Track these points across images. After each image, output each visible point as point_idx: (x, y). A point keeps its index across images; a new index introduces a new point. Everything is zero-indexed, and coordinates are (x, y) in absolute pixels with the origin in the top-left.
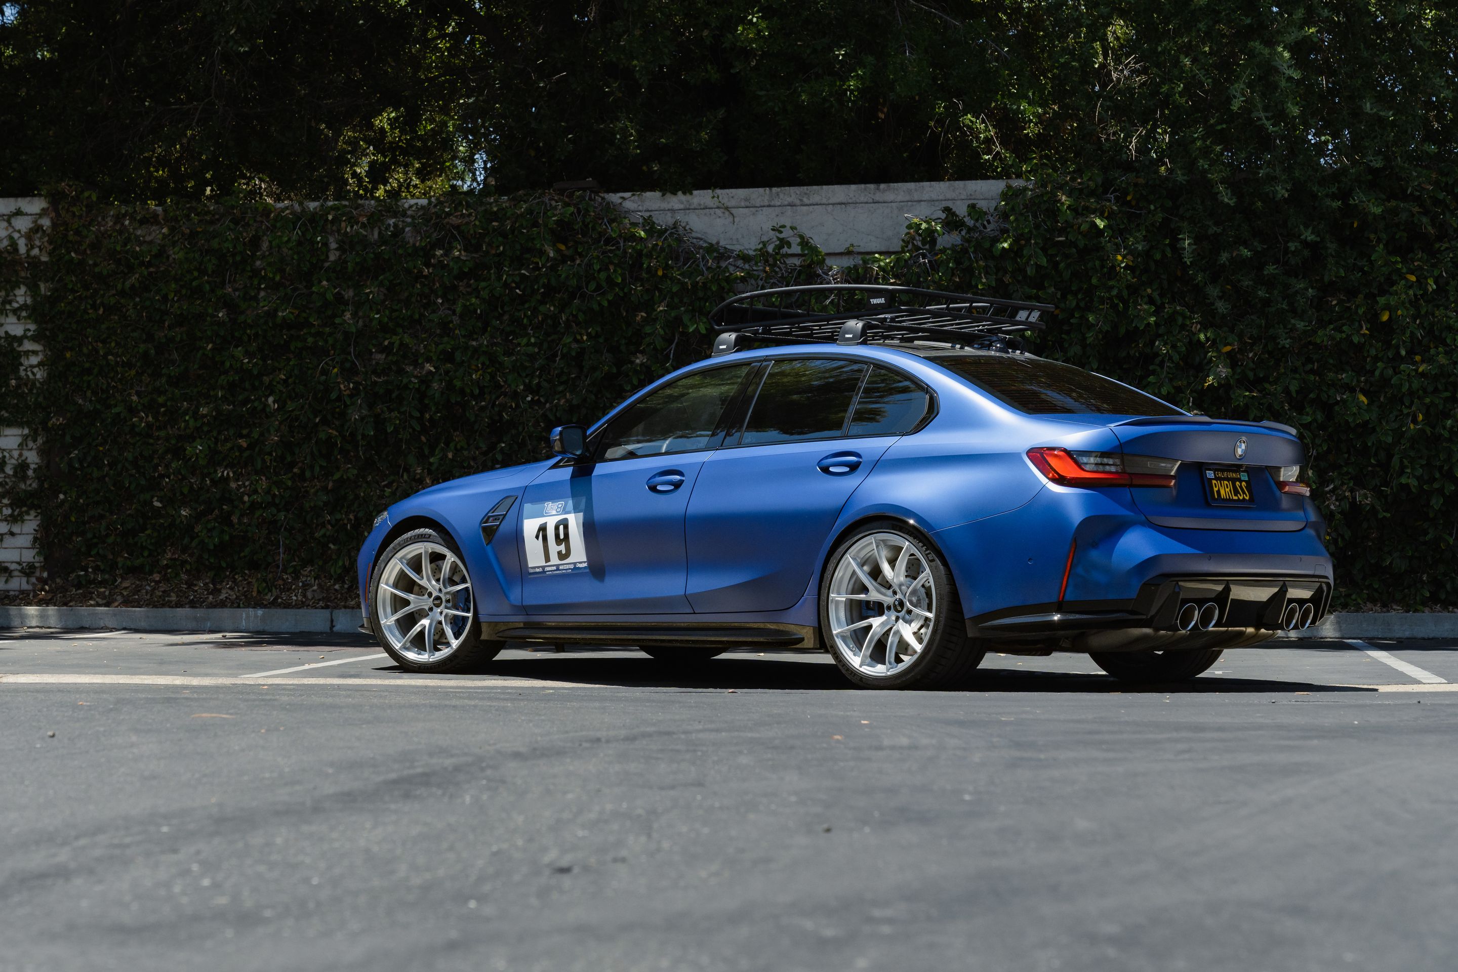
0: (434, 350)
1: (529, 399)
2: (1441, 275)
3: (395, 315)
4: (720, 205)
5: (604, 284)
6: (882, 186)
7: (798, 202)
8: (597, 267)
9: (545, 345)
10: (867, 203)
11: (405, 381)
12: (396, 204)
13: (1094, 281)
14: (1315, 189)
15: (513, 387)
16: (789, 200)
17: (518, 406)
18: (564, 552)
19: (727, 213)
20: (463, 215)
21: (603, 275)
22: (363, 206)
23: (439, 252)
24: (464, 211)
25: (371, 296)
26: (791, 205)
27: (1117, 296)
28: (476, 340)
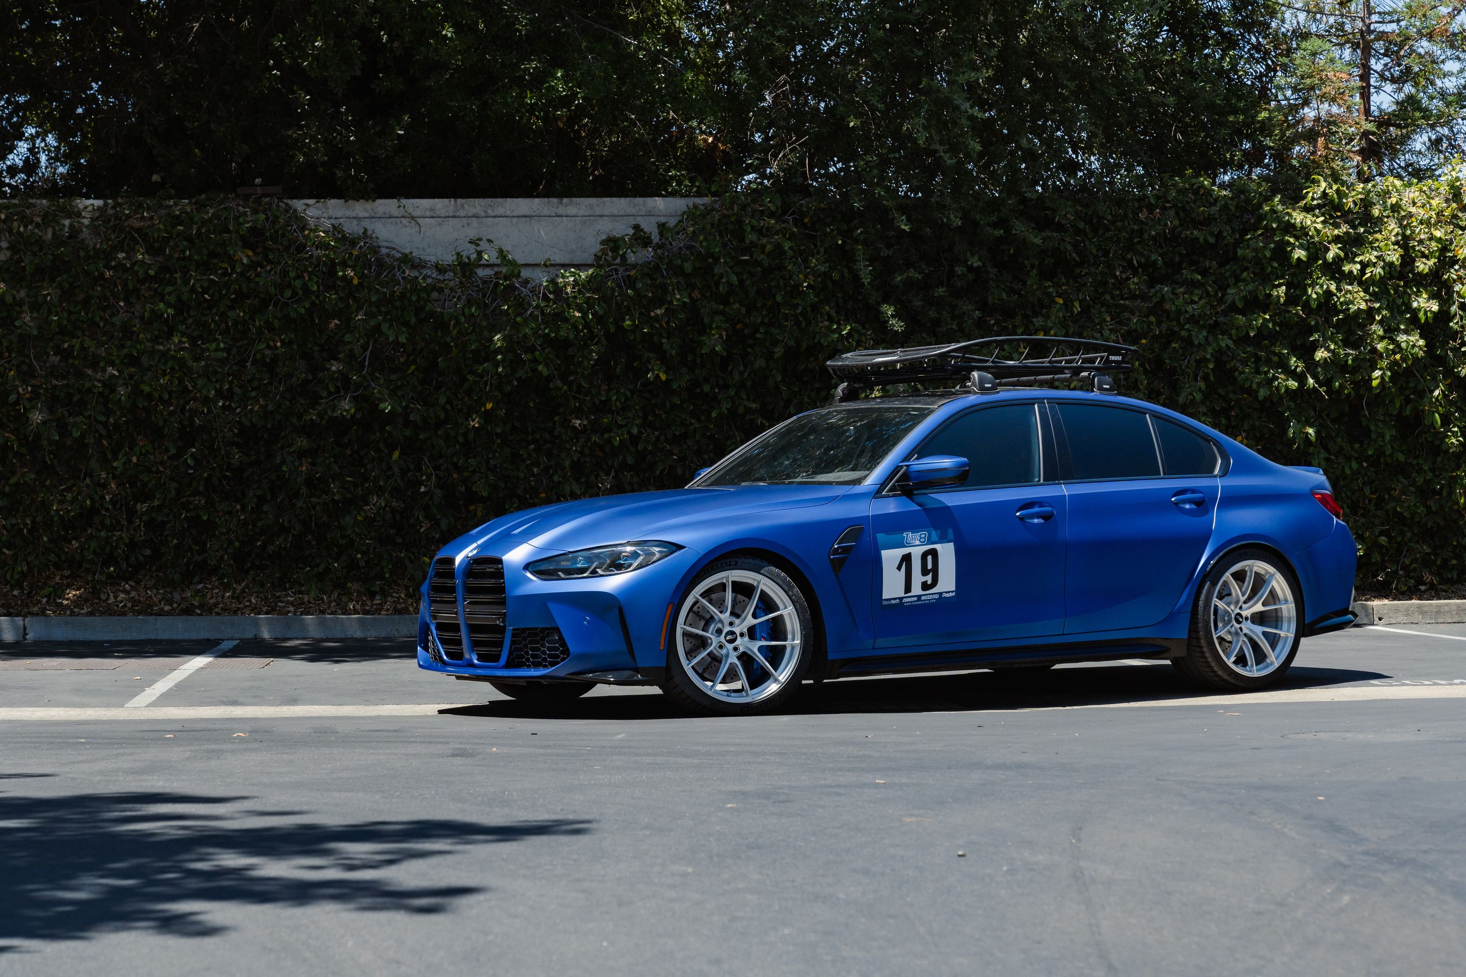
0: (115, 354)
1: (220, 404)
2: (1085, 299)
3: (73, 317)
4: (406, 214)
5: (300, 292)
6: (565, 200)
7: (483, 214)
8: (292, 274)
9: (234, 351)
10: (550, 216)
11: (87, 385)
12: (70, 204)
13: (779, 299)
14: (978, 217)
15: (204, 392)
16: (473, 211)
17: (209, 411)
18: (929, 582)
19: (413, 223)
20: (143, 218)
21: (298, 283)
22: (34, 205)
23: (121, 255)
24: (145, 214)
25: (49, 298)
26: (476, 216)
27: (802, 314)
28: (162, 344)
